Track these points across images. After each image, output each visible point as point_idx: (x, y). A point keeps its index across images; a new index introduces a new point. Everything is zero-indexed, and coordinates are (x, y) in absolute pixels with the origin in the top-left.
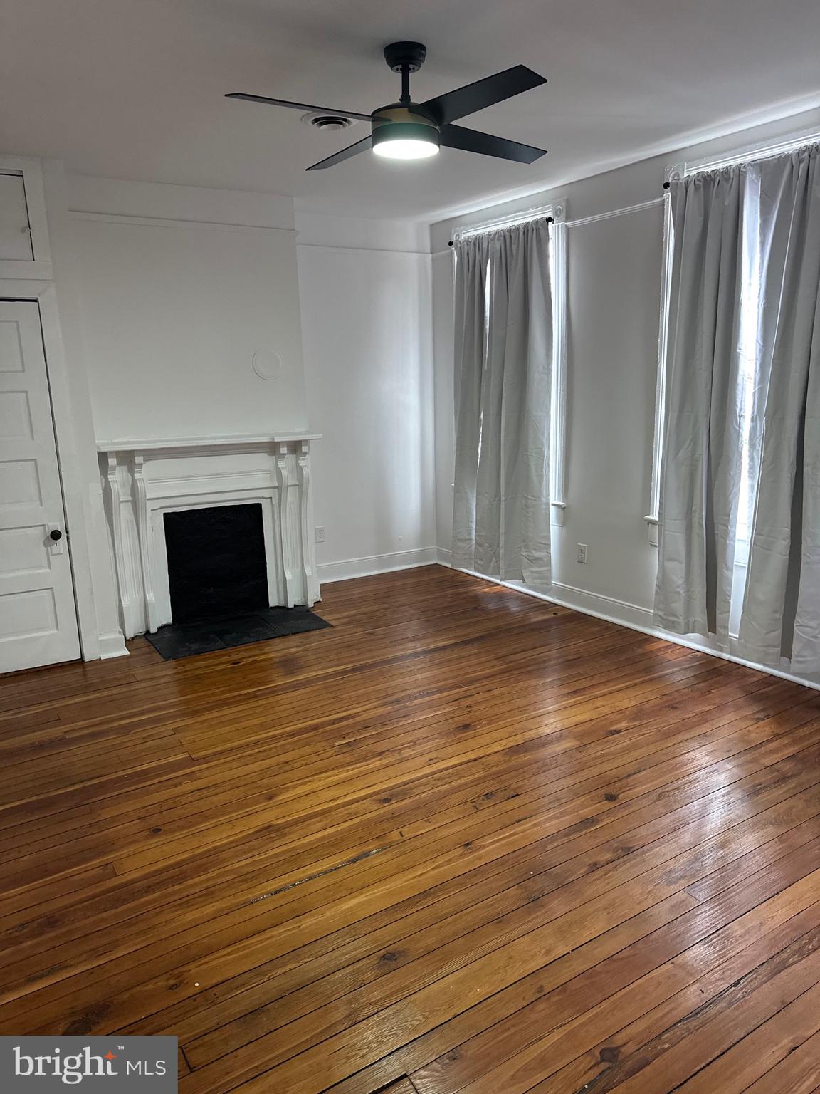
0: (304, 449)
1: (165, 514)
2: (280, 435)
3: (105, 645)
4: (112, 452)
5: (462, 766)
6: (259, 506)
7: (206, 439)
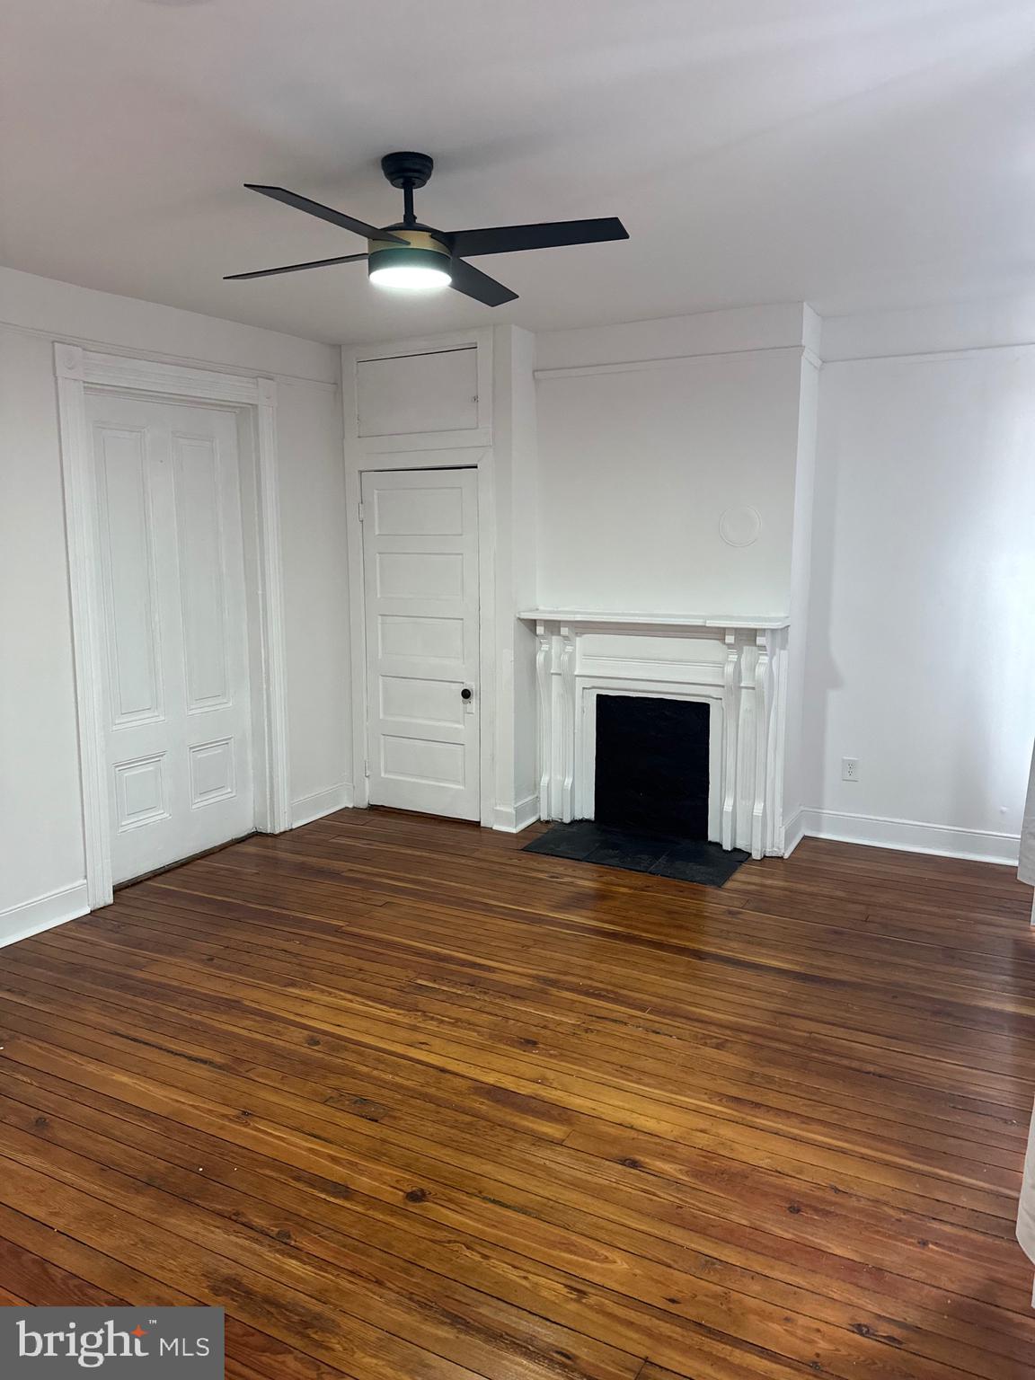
0: (760, 640)
1: (598, 696)
2: (713, 618)
3: (499, 816)
4: (540, 620)
5: (419, 1066)
6: (707, 706)
7: (657, 616)
